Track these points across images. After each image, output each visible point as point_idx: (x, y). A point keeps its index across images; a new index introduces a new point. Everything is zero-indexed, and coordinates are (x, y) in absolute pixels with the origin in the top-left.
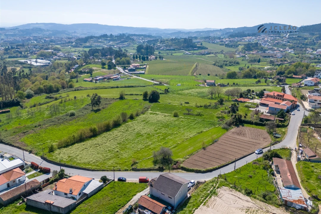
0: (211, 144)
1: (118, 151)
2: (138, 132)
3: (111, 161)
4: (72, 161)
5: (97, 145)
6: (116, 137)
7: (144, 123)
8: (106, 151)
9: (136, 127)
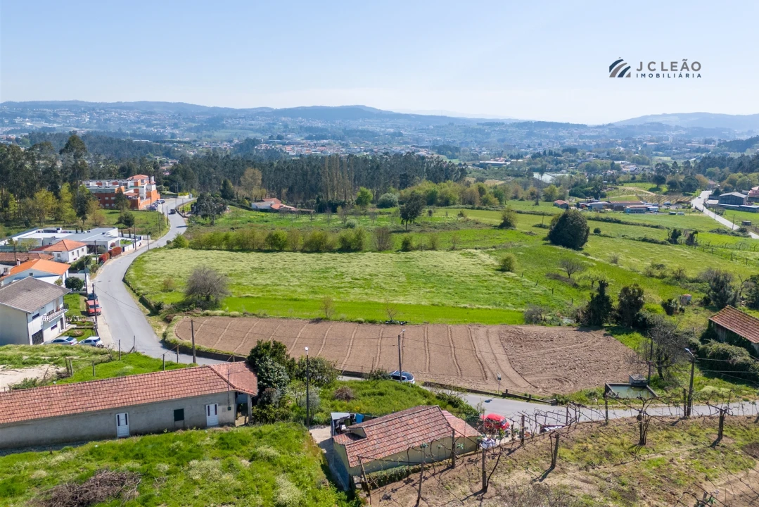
0: (360, 322)
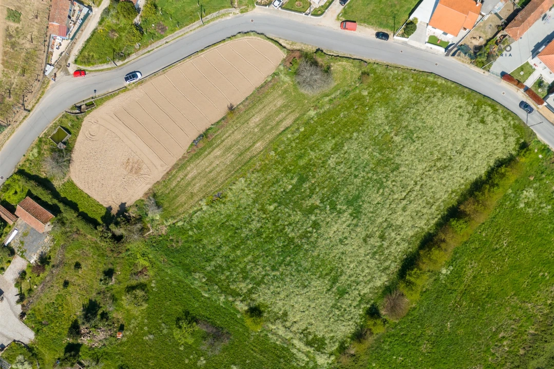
1: (396, 135)
2: (356, 225)
3: (404, 96)
4: (474, 105)
5: (439, 164)
6: (404, 202)
7: (343, 278)
8: (418, 138)
9: (362, 251)
